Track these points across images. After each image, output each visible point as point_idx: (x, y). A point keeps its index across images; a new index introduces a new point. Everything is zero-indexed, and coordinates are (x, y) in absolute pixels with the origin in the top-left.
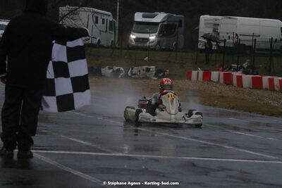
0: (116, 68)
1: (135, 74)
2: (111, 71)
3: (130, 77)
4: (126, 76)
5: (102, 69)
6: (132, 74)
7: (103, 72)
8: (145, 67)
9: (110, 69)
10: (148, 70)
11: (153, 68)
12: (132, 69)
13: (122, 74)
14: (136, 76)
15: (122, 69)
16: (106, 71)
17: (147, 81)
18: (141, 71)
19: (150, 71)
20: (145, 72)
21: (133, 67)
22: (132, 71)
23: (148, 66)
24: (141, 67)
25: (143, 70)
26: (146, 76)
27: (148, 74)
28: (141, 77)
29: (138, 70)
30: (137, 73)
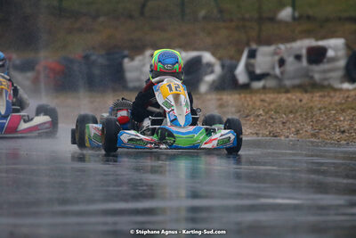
3: (246, 87)
4: (228, 83)
5: (127, 63)
6: (254, 76)
8: (303, 45)
10: (317, 55)
11: (335, 45)
12: (252, 55)
13: (209, 78)
14: (270, 83)
15: (207, 57)
17: (315, 99)
18: (290, 60)
19: (325, 60)
20: (304, 62)
21: (254, 46)
22: (252, 61)
23: (317, 40)
24: (289, 45)
25: (298, 57)
26: (312, 77)
27: (317, 72)
28: (288, 83)
29: (277, 58)
30: (273, 68)
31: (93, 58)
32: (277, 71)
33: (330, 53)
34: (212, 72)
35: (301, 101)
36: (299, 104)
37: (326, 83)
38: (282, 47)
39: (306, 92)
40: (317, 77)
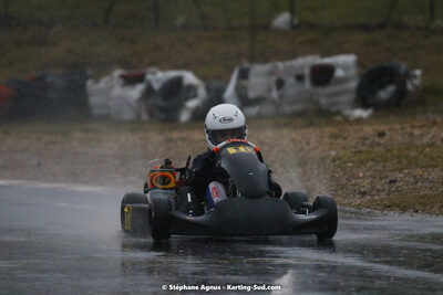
0: (158, 77)
1: (257, 101)
2: (136, 92)
5: (90, 83)
6: (247, 101)
7: (94, 100)
8: (305, 62)
9: (130, 80)
10: (323, 75)
11: (344, 63)
12: (244, 75)
13: (192, 104)
14: (267, 109)
15: (189, 78)
16: (113, 92)
18: (290, 81)
19: (332, 81)
20: (307, 84)
21: (246, 65)
22: (245, 83)
23: (323, 56)
24: (288, 63)
25: (300, 78)
26: (317, 103)
27: (323, 96)
28: (288, 109)
29: (273, 79)
30: (270, 91)
31: (49, 79)
32: (275, 94)
33: (339, 73)
34: (195, 96)
35: (308, 143)
36: (306, 148)
37: (334, 109)
38: (280, 65)
39: (311, 124)
40: (324, 102)
